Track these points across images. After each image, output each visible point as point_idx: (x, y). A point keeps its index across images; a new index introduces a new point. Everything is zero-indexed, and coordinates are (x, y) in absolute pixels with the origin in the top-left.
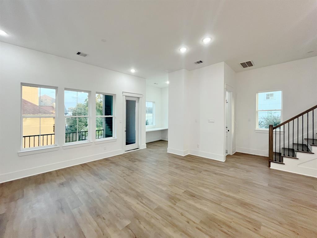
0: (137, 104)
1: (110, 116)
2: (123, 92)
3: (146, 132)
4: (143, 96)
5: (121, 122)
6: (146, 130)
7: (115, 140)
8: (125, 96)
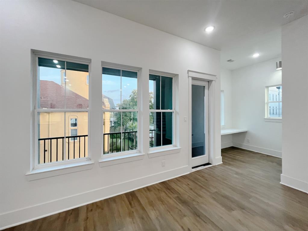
0: (206, 91)
1: (169, 111)
2: (189, 71)
3: (221, 135)
4: (217, 78)
5: (185, 121)
6: (221, 133)
7: (177, 152)
8: (190, 78)
